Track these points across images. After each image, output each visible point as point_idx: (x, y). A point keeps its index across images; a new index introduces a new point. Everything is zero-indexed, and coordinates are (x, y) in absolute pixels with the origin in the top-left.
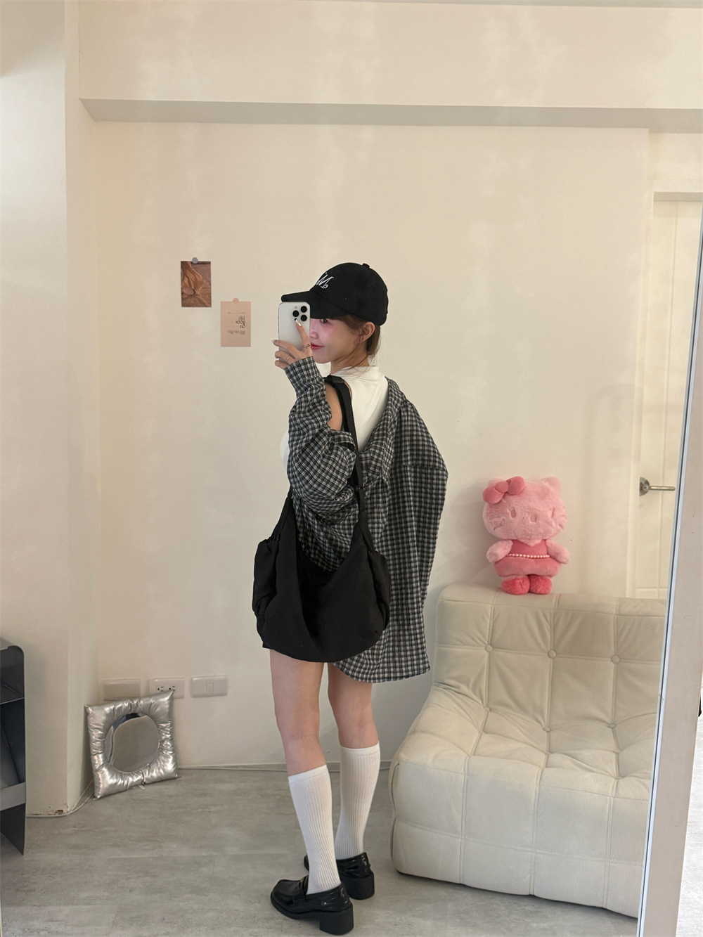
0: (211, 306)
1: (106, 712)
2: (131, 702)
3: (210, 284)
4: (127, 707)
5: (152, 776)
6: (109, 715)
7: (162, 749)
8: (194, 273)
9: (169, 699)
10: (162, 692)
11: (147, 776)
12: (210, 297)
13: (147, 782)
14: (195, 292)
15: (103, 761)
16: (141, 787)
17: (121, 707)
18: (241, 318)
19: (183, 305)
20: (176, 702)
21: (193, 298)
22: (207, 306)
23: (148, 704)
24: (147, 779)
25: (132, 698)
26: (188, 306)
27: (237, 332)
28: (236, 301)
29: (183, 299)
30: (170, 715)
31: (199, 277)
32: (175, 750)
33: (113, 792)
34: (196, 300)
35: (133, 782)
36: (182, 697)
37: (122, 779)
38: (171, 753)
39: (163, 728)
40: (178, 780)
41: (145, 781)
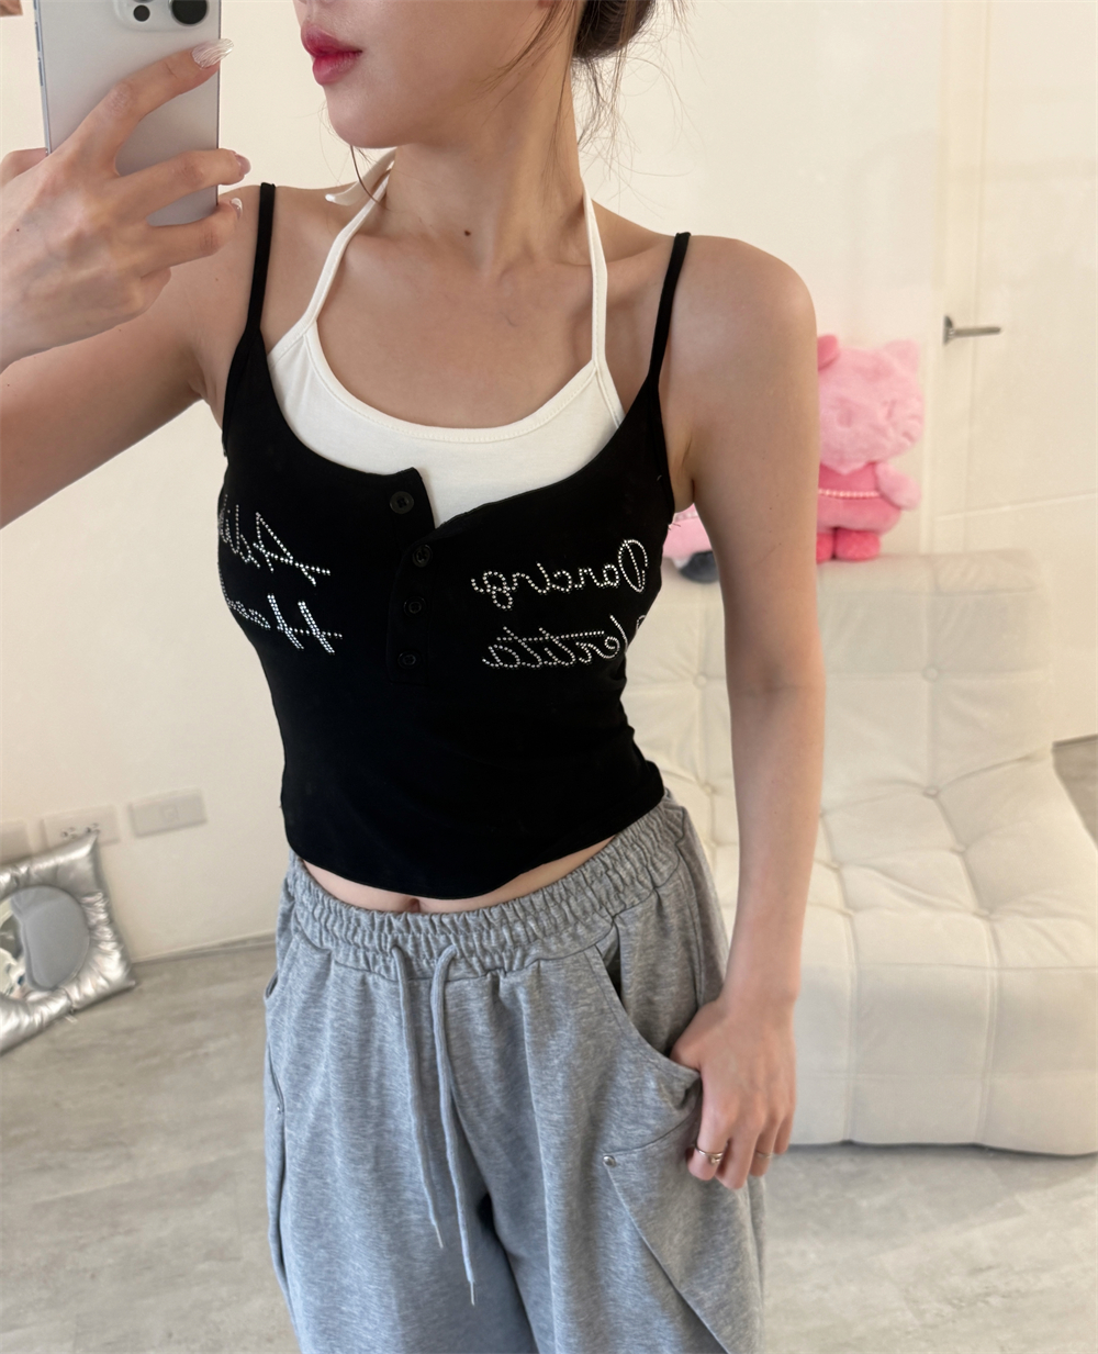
5: (85, 996)
7: (95, 943)
10: (70, 840)
11: (75, 995)
13: (79, 1008)
16: (71, 1020)
20: (110, 855)
23: (47, 869)
24: (78, 1002)
30: (99, 881)
32: (120, 939)
33: (20, 1040)
35: (50, 1016)
36: (115, 841)
37: (29, 1013)
38: (113, 944)
39: (91, 905)
40: (137, 989)
41: (75, 1006)
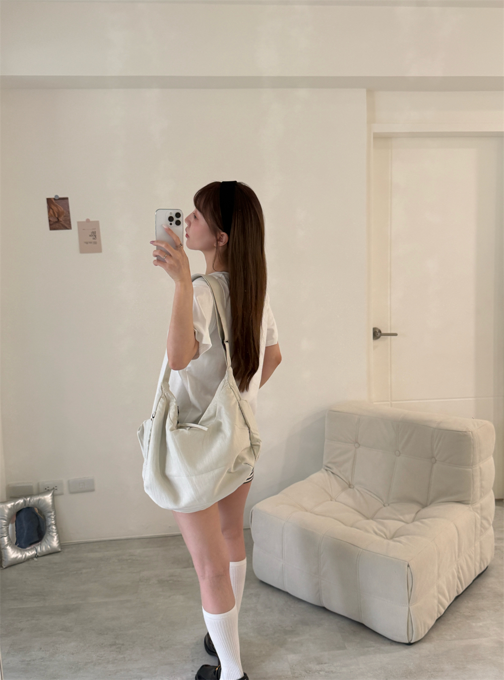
0: (71, 229)
1: (7, 507)
2: (25, 499)
3: (69, 213)
4: (22, 503)
5: (42, 551)
6: (10, 509)
7: (49, 532)
8: (57, 206)
9: (51, 496)
10: (47, 491)
11: (39, 550)
12: (70, 221)
13: (41, 555)
14: (58, 220)
15: (8, 541)
16: (35, 559)
17: (18, 504)
18: (93, 232)
19: (51, 229)
20: (60, 499)
21: (58, 224)
22: (68, 229)
23: (37, 500)
24: (39, 553)
25: (26, 496)
26: (54, 229)
27: (91, 243)
28: (88, 220)
29: (50, 225)
30: (54, 508)
32: (57, 533)
33: (16, 563)
34: (60, 225)
35: (29, 556)
36: (62, 494)
37: (21, 554)
38: (55, 534)
39: (49, 517)
40: (61, 552)
41: (38, 554)
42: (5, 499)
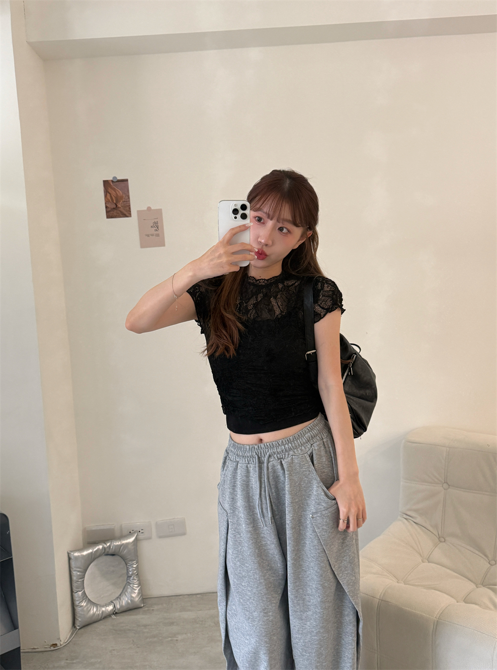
0: (131, 216)
1: (84, 556)
2: (105, 545)
3: (129, 198)
5: (121, 606)
7: (130, 583)
8: (115, 190)
9: (134, 540)
10: (128, 534)
12: (130, 208)
13: (120, 611)
14: (117, 206)
15: (83, 597)
18: (155, 223)
19: (108, 217)
21: (115, 211)
22: (127, 217)
23: (117, 546)
24: (118, 609)
26: (112, 217)
27: (152, 235)
28: (149, 208)
29: (107, 212)
30: (135, 554)
31: (118, 191)
34: (118, 212)
36: (149, 539)
42: (81, 545)
